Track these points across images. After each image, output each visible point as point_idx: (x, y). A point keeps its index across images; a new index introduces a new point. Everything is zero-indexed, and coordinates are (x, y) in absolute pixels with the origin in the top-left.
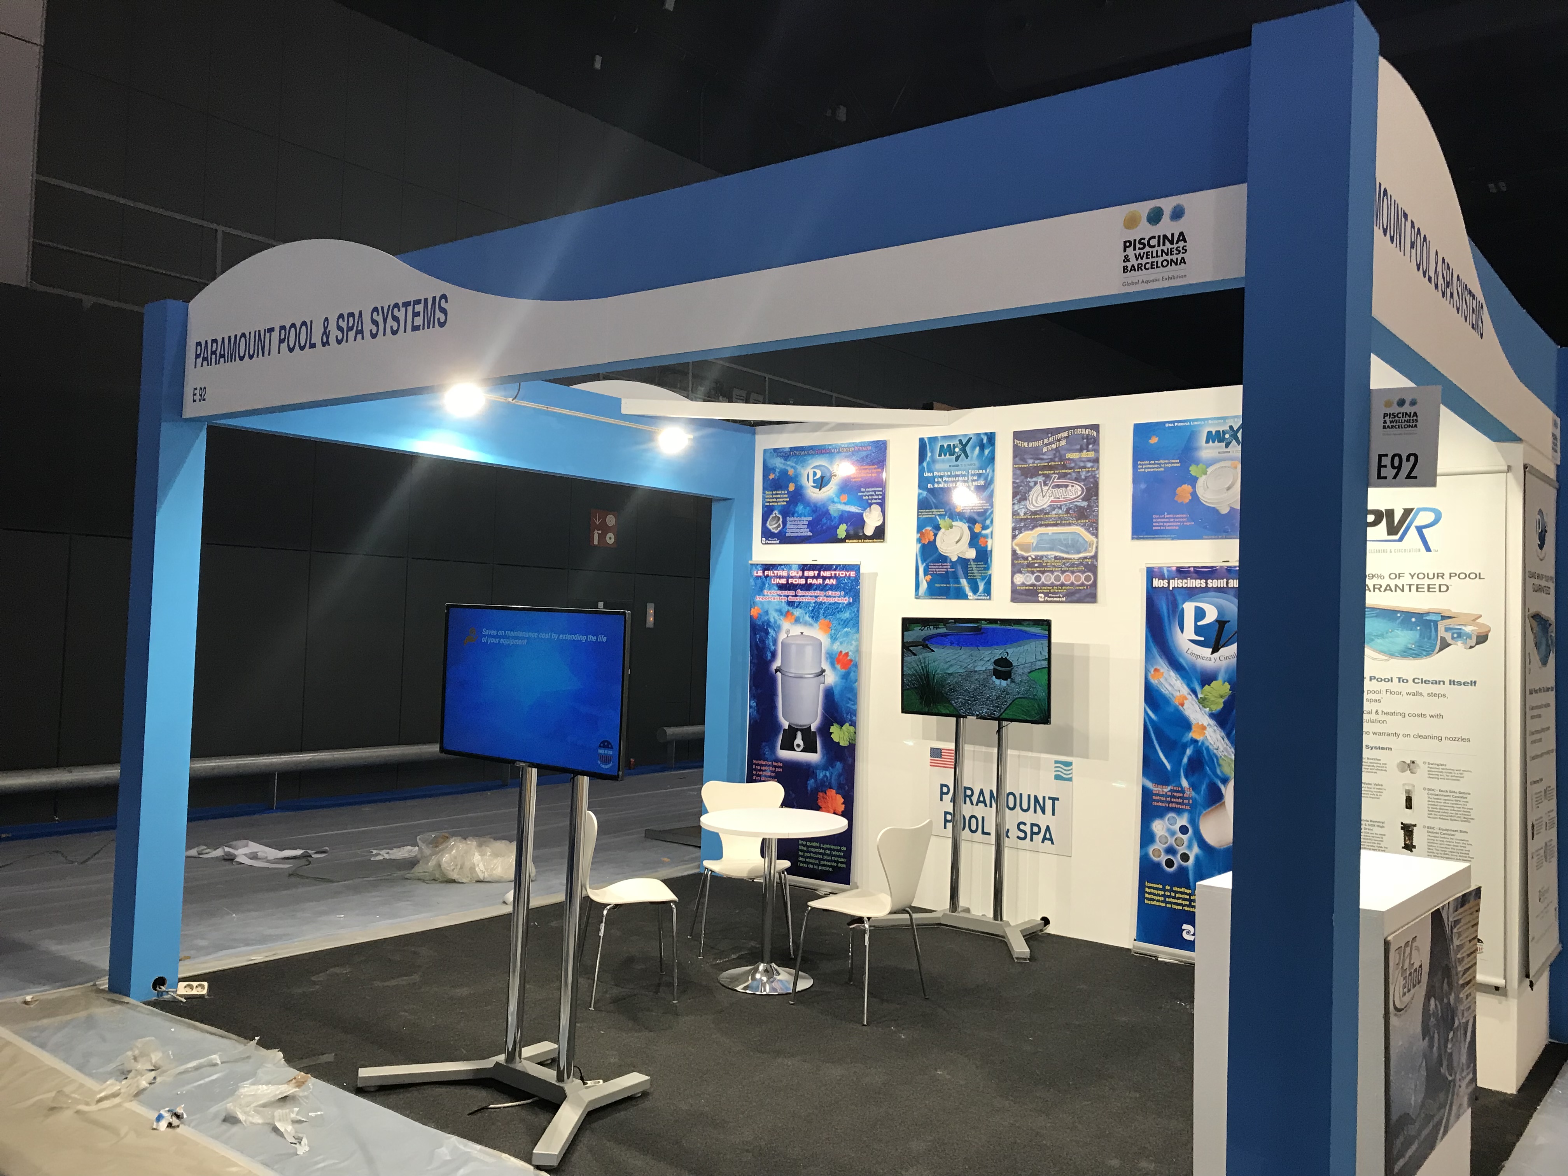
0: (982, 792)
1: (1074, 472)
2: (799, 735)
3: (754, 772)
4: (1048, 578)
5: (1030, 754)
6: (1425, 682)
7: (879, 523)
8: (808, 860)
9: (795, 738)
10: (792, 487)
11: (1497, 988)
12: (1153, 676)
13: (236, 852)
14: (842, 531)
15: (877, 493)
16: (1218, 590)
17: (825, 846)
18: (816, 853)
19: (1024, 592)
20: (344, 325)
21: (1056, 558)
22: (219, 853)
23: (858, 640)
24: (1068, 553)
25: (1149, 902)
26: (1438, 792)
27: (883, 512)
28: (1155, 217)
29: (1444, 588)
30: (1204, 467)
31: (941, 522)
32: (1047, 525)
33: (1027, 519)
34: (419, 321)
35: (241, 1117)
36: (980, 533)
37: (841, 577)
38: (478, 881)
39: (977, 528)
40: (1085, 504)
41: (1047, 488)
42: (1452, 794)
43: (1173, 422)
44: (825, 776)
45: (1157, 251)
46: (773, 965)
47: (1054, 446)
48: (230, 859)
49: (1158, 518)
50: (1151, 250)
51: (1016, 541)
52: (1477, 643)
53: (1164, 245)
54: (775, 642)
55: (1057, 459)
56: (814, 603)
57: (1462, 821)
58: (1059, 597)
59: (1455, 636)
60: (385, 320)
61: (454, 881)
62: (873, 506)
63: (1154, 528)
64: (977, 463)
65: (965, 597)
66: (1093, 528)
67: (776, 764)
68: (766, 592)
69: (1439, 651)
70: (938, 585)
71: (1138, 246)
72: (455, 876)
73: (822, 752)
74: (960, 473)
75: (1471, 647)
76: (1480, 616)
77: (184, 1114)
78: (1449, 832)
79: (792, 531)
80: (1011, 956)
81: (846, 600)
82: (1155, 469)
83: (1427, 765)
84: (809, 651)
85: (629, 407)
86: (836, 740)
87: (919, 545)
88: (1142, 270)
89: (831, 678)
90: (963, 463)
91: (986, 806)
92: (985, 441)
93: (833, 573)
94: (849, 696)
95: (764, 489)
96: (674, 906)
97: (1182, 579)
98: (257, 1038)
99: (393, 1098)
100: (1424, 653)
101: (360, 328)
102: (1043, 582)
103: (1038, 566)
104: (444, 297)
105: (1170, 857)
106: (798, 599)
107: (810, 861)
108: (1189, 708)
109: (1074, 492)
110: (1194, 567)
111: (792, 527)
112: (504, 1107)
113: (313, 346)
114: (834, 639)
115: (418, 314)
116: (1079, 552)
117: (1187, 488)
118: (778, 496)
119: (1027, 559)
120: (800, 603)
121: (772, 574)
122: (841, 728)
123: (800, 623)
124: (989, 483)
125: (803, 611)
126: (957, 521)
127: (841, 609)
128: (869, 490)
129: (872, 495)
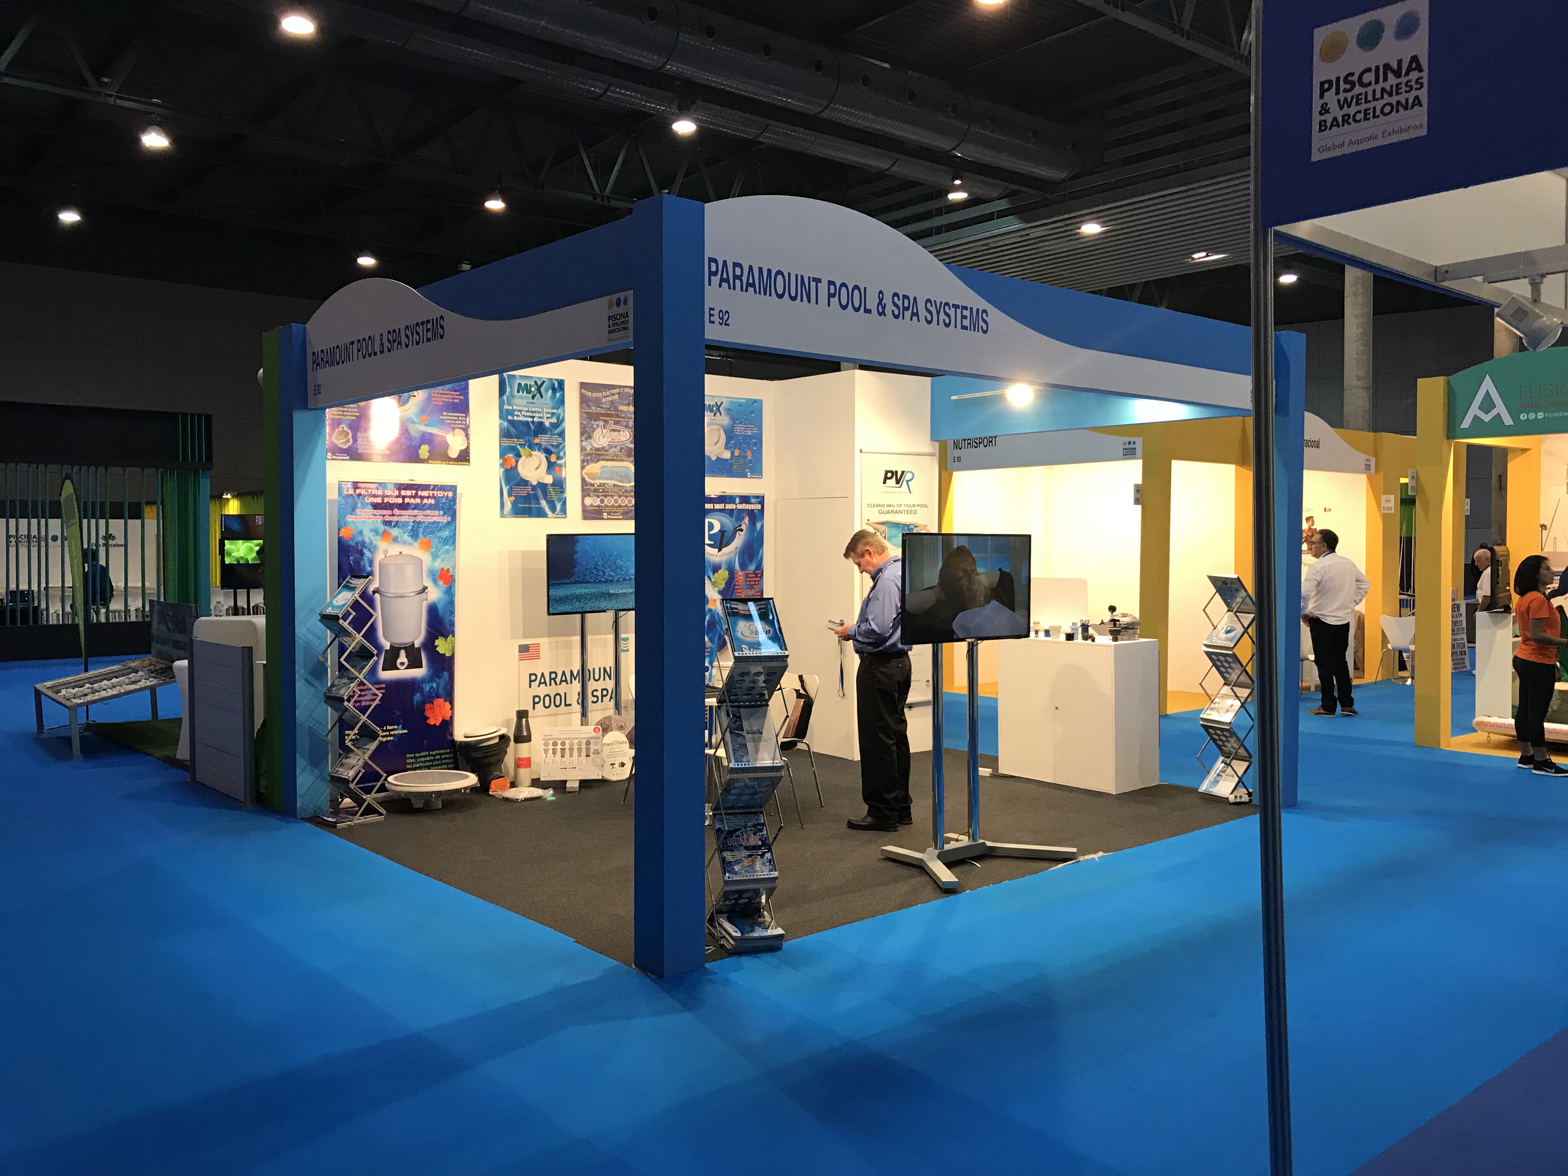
0: (564, 673)
1: (625, 420)
2: (402, 653)
4: (609, 501)
5: (599, 637)
7: (464, 447)
9: (398, 656)
15: (460, 418)
16: (722, 510)
17: (434, 753)
18: (425, 762)
19: (593, 512)
21: (614, 485)
23: (455, 557)
24: (622, 482)
27: (467, 436)
31: (521, 450)
32: (607, 460)
33: (592, 453)
36: (555, 462)
39: (553, 458)
40: (632, 445)
41: (606, 430)
44: (432, 687)
47: (610, 399)
51: (584, 471)
54: (371, 563)
55: (612, 409)
56: (413, 522)
58: (618, 515)
62: (457, 430)
64: (550, 404)
65: (544, 515)
67: (377, 686)
68: (358, 511)
70: (521, 506)
73: (427, 666)
74: (537, 409)
76: (927, 526)
81: (445, 519)
84: (410, 570)
86: (441, 651)
87: (502, 470)
89: (435, 594)
90: (539, 401)
91: (567, 683)
92: (556, 385)
93: (431, 492)
94: (449, 608)
101: (915, 311)
102: (606, 504)
103: (602, 491)
106: (395, 519)
109: (625, 435)
114: (435, 556)
118: (346, 409)
119: (593, 485)
120: (397, 522)
121: (365, 493)
122: (446, 640)
123: (399, 542)
124: (560, 422)
125: (401, 531)
126: (536, 451)
127: (442, 527)
128: (452, 414)
129: (455, 420)
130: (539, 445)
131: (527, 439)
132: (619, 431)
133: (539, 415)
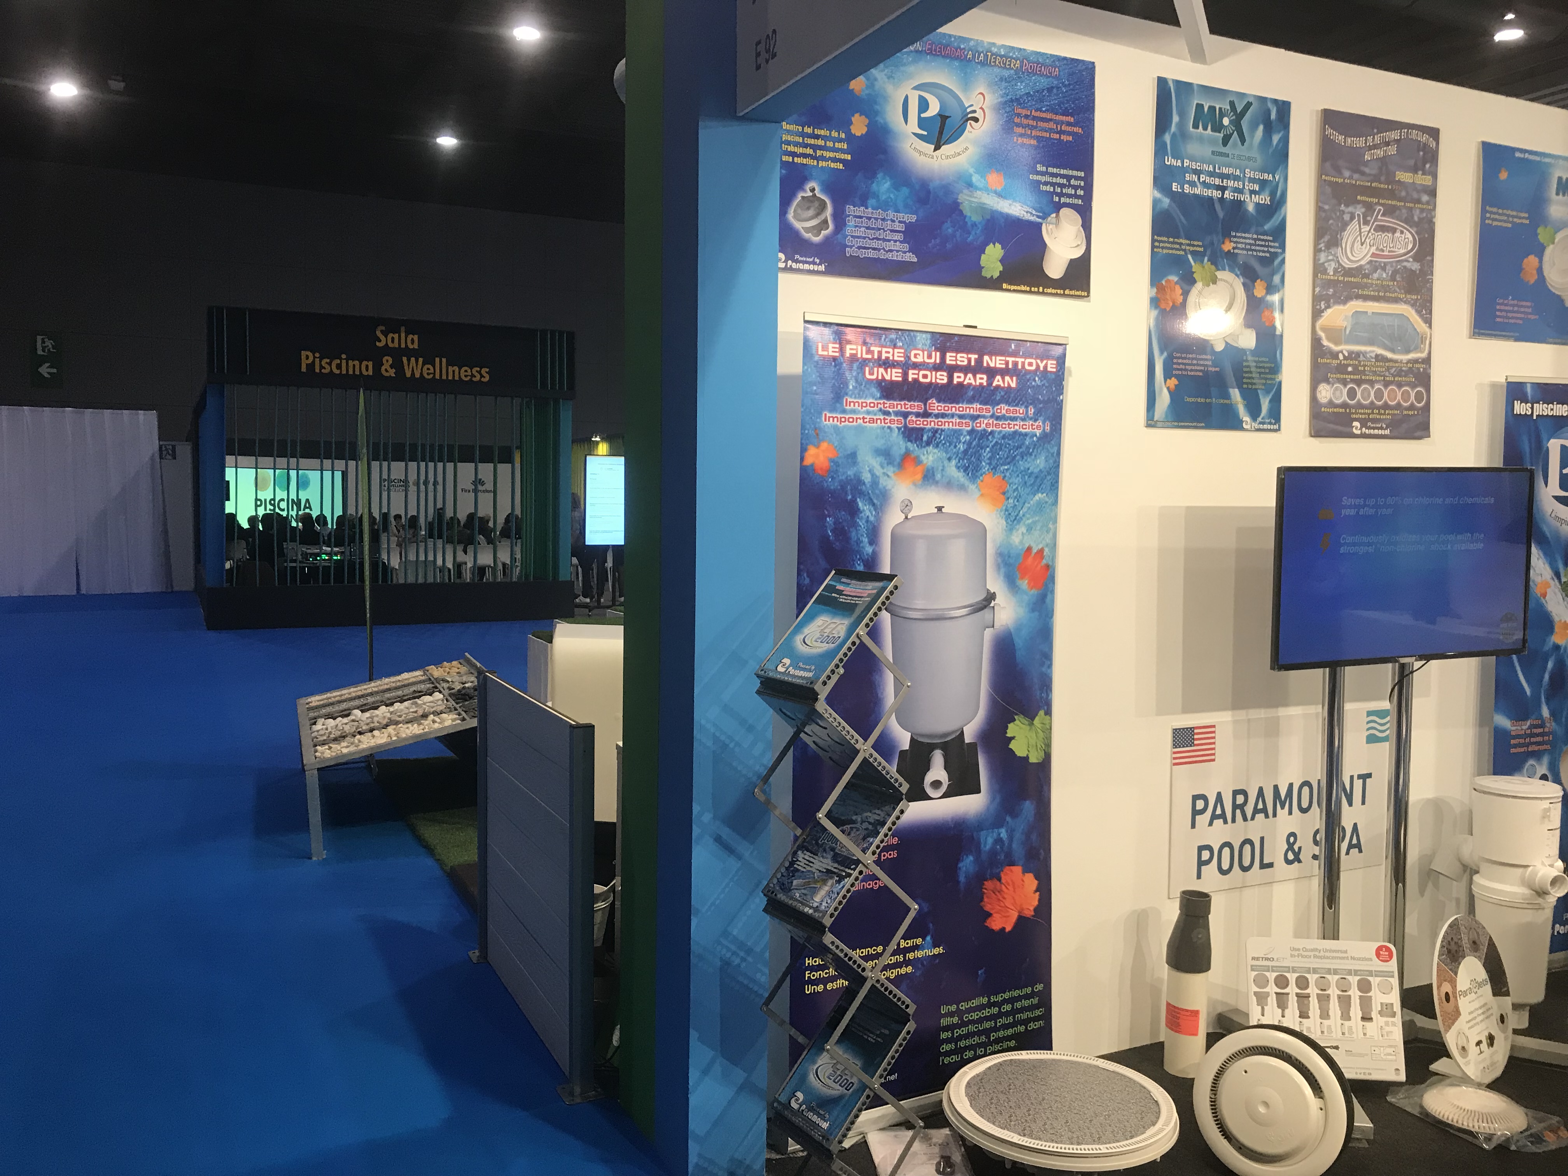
0: (1262, 792)
1: (1405, 207)
2: (937, 757)
4: (1366, 394)
7: (1078, 253)
8: (962, 1044)
10: (859, 126)
14: (992, 259)
15: (1073, 182)
19: (1335, 419)
21: (1378, 357)
24: (1393, 351)
27: (1087, 226)
30: (1550, 231)
31: (1195, 267)
32: (1366, 298)
33: (1338, 282)
36: (1264, 299)
39: (1259, 290)
40: (1416, 266)
41: (1368, 228)
43: (1522, 151)
44: (999, 840)
47: (1380, 153)
49: (1499, 304)
51: (1321, 322)
54: (876, 534)
55: (1383, 178)
58: (1381, 428)
62: (1064, 211)
63: (1495, 320)
64: (1260, 160)
65: (1238, 425)
66: (1425, 309)
68: (848, 401)
70: (1189, 400)
73: (990, 788)
74: (1232, 170)
79: (860, 243)
81: (1037, 428)
82: (1503, 224)
84: (958, 552)
86: (1017, 752)
87: (1155, 314)
89: (1008, 612)
90: (1237, 152)
91: (1268, 815)
92: (1273, 116)
93: (1011, 360)
102: (1359, 400)
103: (1352, 370)
106: (931, 424)
107: (968, 1042)
108: (1551, 600)
109: (1404, 243)
111: (861, 232)
114: (1012, 519)
116: (1408, 352)
117: (1532, 261)
118: (820, 142)
119: (1335, 356)
120: (935, 431)
121: (865, 356)
122: (1031, 724)
123: (937, 482)
124: (1278, 203)
125: (944, 454)
126: (1225, 270)
127: (1028, 448)
128: (1055, 170)
129: (1062, 186)
130: (1230, 255)
131: (1208, 239)
132: (1394, 231)
133: (1236, 185)
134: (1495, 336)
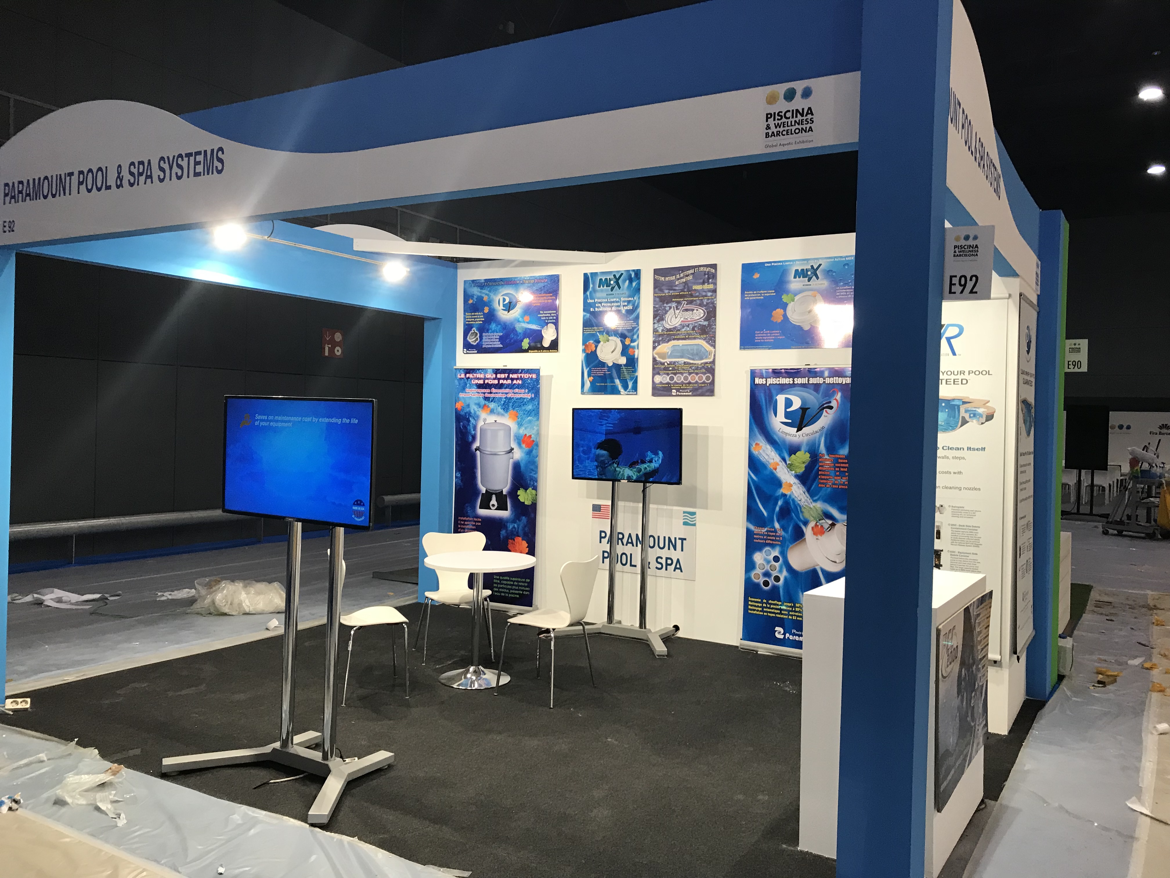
0: (630, 535)
1: (699, 300)
2: (494, 497)
3: (459, 526)
4: (679, 378)
5: (665, 507)
6: (951, 449)
7: (554, 338)
8: (501, 590)
9: (491, 500)
10: (486, 310)
11: (995, 662)
12: (755, 449)
13: (44, 598)
14: (525, 344)
15: (552, 315)
16: (803, 385)
17: (514, 579)
18: (507, 584)
19: (662, 389)
20: (135, 171)
21: (685, 362)
22: (29, 598)
23: (539, 426)
24: (693, 359)
25: (752, 612)
26: (957, 527)
27: (557, 329)
28: (790, 95)
29: (964, 382)
30: (793, 295)
31: (601, 337)
32: (678, 339)
33: (665, 334)
34: (200, 169)
35: (69, 800)
36: (629, 345)
37: (525, 379)
38: (244, 614)
39: (627, 342)
40: (706, 323)
41: (678, 311)
42: (967, 528)
43: (770, 262)
44: (514, 527)
45: (791, 122)
46: (481, 667)
47: (684, 280)
48: (39, 603)
49: (759, 334)
50: (786, 120)
51: (656, 351)
52: (987, 420)
53: (796, 117)
54: (475, 428)
55: (686, 290)
56: (505, 398)
57: (974, 546)
58: (687, 392)
59: (972, 415)
60: (171, 168)
61: (225, 614)
62: (549, 325)
63: (756, 341)
64: (627, 293)
65: (618, 393)
66: (712, 341)
67: (476, 520)
68: (467, 390)
69: (961, 426)
70: (598, 384)
71: (777, 117)
72: (226, 610)
73: (511, 510)
74: (615, 299)
75: (982, 423)
76: (988, 402)
77: (21, 800)
78: (965, 555)
79: (486, 343)
80: (653, 654)
81: (529, 396)
82: (757, 298)
83: (951, 508)
84: (501, 434)
85: (359, 245)
86: (522, 500)
87: (584, 354)
88: (779, 136)
89: (518, 455)
90: (617, 292)
91: (633, 545)
92: (633, 276)
93: (519, 375)
94: (532, 467)
95: (465, 311)
96: (405, 626)
97: (776, 378)
98: (76, 740)
99: (192, 779)
100: (951, 428)
101: (149, 174)
102: (675, 381)
103: (672, 369)
104: (221, 149)
105: (767, 579)
106: (492, 396)
107: (503, 590)
108: (780, 471)
109: (698, 314)
110: (785, 369)
111: (487, 341)
112: (282, 782)
113: (108, 188)
114: (520, 425)
115: (199, 163)
116: (702, 359)
117: (779, 311)
118: (476, 317)
119: (664, 364)
121: (472, 377)
122: (526, 492)
123: (494, 413)
124: (636, 308)
125: (496, 405)
126: (612, 336)
127: (525, 402)
128: (546, 312)
129: (548, 317)
130: (615, 331)
132: (693, 310)
133: (617, 304)
134: (755, 348)
